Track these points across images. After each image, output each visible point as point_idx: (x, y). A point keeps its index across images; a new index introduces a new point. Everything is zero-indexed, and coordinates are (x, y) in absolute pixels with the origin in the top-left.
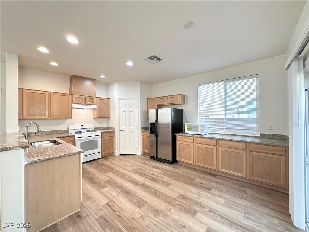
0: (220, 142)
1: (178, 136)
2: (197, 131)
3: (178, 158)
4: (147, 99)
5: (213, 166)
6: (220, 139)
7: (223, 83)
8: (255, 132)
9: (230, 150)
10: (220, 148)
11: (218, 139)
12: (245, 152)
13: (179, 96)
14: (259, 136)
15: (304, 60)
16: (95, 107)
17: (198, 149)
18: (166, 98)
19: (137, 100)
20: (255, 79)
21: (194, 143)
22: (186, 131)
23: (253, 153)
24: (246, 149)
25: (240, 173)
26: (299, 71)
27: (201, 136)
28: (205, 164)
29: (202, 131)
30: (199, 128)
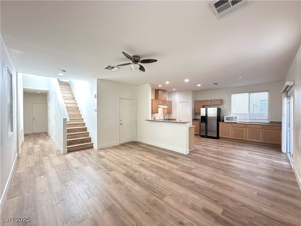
0: (248, 125)
1: (221, 124)
2: (233, 120)
3: (220, 136)
4: (195, 101)
5: (244, 138)
6: (248, 124)
7: (248, 94)
8: (267, 121)
9: (253, 129)
10: (248, 129)
11: (246, 124)
12: (262, 130)
13: (219, 100)
14: (269, 122)
15: (287, 93)
16: (166, 107)
17: (234, 130)
18: (210, 101)
19: (190, 102)
20: (267, 92)
21: (232, 127)
22: (225, 121)
23: (266, 130)
24: (262, 128)
25: (259, 140)
26: (285, 96)
27: (236, 123)
28: (238, 137)
29: (236, 120)
30: (234, 119)
